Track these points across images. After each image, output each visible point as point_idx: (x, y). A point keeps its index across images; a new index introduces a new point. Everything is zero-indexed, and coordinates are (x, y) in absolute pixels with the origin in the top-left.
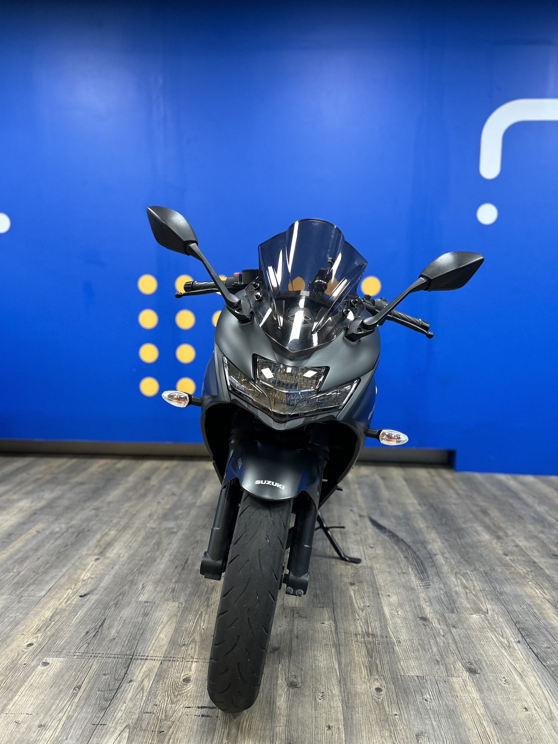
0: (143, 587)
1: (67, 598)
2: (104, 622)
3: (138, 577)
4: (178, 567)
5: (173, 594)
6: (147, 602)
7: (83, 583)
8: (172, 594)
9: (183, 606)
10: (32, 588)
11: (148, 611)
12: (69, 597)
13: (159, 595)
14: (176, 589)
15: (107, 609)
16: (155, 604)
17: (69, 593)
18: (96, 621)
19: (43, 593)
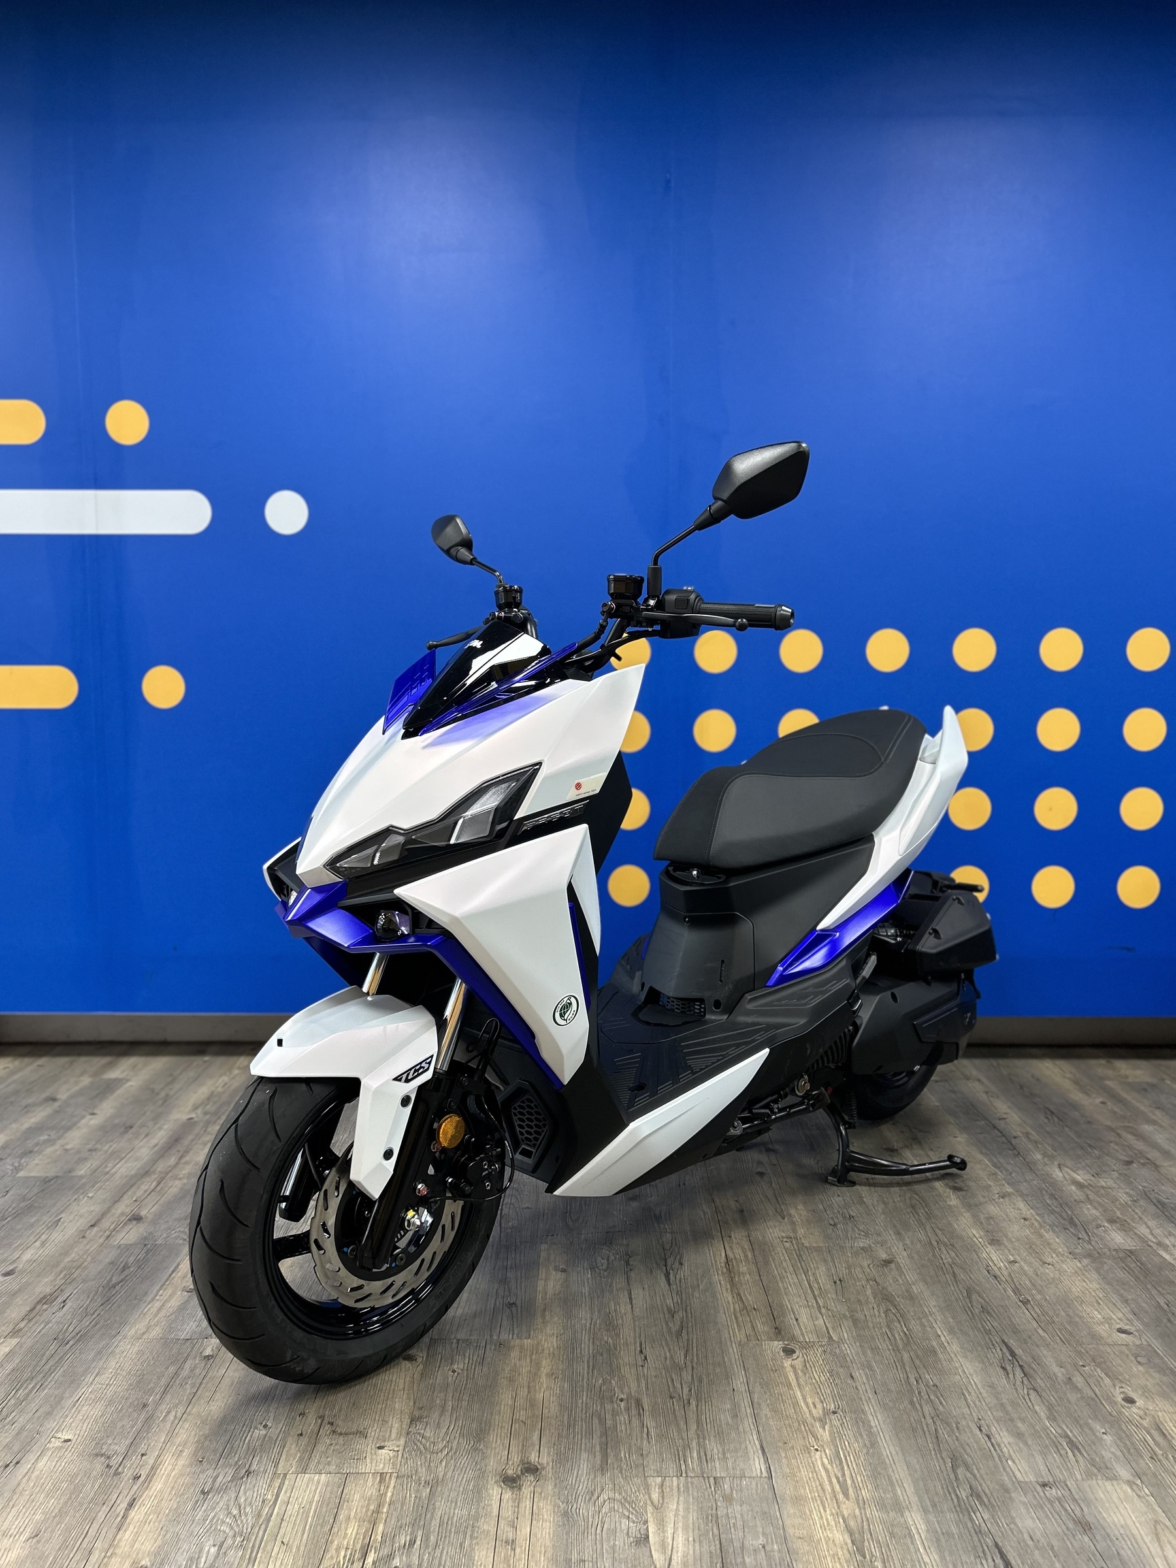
0: (988, 1437)
1: (834, 1480)
2: (1003, 1556)
3: (941, 1403)
4: (1009, 1368)
5: (1081, 1453)
6: (1044, 1485)
7: (826, 1427)
8: (1076, 1451)
9: (1149, 1493)
10: (713, 1447)
11: (1076, 1512)
12: (837, 1478)
13: (1050, 1457)
14: (1074, 1439)
15: (968, 1509)
16: (1072, 1490)
17: (823, 1465)
18: (981, 1555)
19: (758, 1466)
